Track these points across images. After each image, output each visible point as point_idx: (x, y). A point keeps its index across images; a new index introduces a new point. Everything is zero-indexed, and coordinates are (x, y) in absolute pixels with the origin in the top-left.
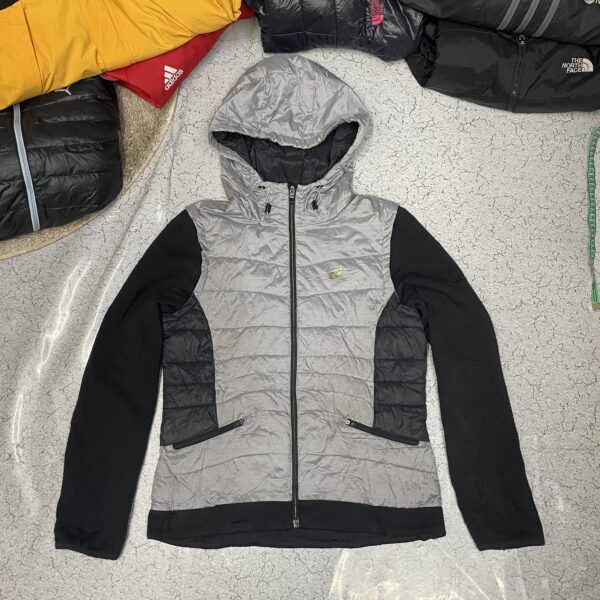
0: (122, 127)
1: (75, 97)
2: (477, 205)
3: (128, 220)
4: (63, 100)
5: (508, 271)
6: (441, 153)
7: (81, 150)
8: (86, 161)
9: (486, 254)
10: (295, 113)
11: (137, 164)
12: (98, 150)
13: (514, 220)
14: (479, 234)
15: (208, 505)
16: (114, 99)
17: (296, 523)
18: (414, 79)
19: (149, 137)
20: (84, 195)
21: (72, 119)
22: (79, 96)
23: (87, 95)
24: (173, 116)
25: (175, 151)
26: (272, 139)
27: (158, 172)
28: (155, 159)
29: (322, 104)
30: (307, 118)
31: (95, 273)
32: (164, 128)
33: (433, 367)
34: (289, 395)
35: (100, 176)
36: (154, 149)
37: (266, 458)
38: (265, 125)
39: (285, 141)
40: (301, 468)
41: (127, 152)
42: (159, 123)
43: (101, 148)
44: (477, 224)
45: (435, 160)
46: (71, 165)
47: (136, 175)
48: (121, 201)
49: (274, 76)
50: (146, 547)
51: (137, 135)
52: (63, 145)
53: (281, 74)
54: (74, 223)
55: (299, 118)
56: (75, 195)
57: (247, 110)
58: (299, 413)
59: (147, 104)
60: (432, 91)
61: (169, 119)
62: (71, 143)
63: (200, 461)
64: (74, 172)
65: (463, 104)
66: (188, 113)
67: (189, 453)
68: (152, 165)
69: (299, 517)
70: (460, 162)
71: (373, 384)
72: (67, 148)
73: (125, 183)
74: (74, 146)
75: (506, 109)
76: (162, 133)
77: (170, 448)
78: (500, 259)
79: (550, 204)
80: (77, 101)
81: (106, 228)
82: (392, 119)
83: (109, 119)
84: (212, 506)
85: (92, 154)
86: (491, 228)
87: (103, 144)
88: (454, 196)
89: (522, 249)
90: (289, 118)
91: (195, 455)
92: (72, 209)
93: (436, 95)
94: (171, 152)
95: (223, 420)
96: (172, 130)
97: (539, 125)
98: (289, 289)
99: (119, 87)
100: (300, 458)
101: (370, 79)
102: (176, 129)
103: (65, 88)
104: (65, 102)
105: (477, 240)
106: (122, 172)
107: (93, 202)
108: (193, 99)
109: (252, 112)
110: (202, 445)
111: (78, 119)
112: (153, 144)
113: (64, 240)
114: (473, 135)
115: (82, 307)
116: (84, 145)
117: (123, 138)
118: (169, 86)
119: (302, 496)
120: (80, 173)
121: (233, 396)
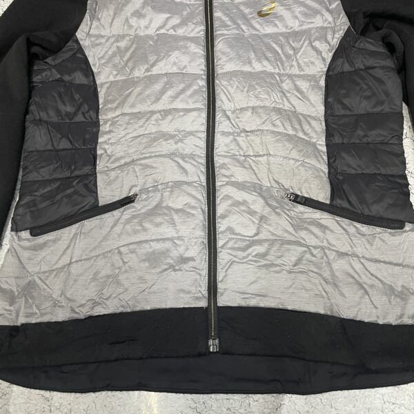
15: (76, 316)
17: (213, 345)
33: (410, 124)
34: (203, 161)
37: (168, 245)
40: (223, 257)
58: (218, 184)
63: (69, 251)
67: (55, 241)
69: (219, 336)
71: (324, 149)
77: (25, 234)
84: (82, 316)
91: (63, 244)
95: (106, 195)
98: (203, 27)
100: (220, 243)
110: (74, 228)
119: (223, 301)
121: (123, 162)
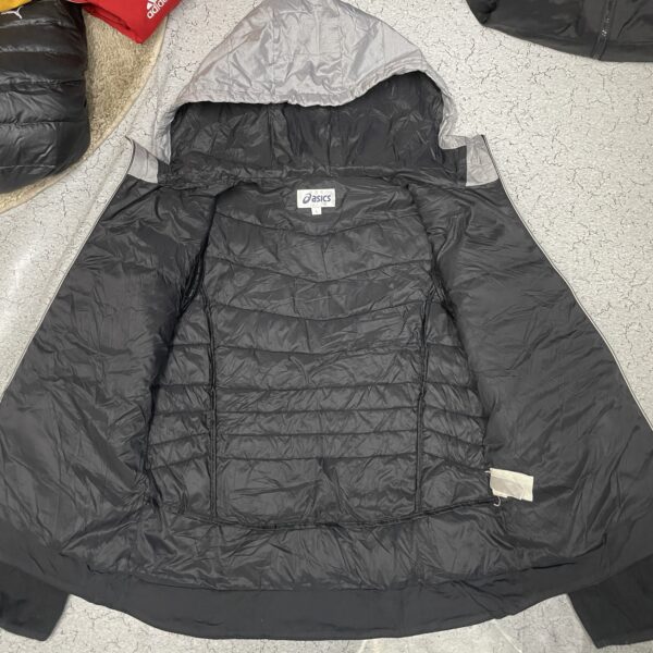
0: (91, 67)
1: (26, 22)
2: (552, 178)
3: (97, 188)
4: (11, 25)
5: (592, 265)
6: (506, 110)
7: (32, 90)
8: (39, 105)
9: (564, 242)
10: (316, 64)
11: (110, 116)
12: (55, 91)
13: (601, 198)
14: (553, 215)
16: (81, 28)
18: (473, 16)
19: (126, 81)
20: (36, 151)
21: (22, 49)
22: (33, 21)
23: (43, 20)
24: (159, 56)
25: (159, 100)
26: (290, 101)
27: (137, 127)
28: (134, 110)
29: (351, 46)
30: (333, 68)
31: (51, 256)
32: (147, 71)
35: (57, 127)
36: (133, 97)
38: (280, 84)
39: (308, 100)
41: (96, 100)
42: (140, 64)
43: (60, 89)
44: (552, 203)
45: (497, 119)
46: (19, 110)
47: (109, 130)
48: (87, 163)
49: (284, 17)
50: (106, 619)
51: (111, 77)
52: (8, 82)
53: (292, 14)
54: (25, 189)
55: (323, 71)
56: (23, 151)
57: (255, 67)
59: (126, 39)
60: (495, 32)
61: (153, 60)
62: (18, 81)
64: (22, 120)
65: (536, 48)
66: (178, 52)
68: (129, 118)
70: (530, 123)
72: (13, 87)
73: (93, 139)
74: (23, 85)
75: (591, 56)
76: (144, 76)
78: (581, 248)
79: (647, 179)
80: (29, 27)
81: (67, 197)
82: (443, 65)
83: (72, 53)
85: (47, 96)
86: (570, 208)
87: (63, 85)
88: (522, 166)
89: (611, 236)
90: (310, 70)
92: (21, 169)
93: (500, 36)
94: (154, 101)
96: (157, 74)
97: (634, 78)
99: (89, 16)
101: (415, 14)
102: (162, 70)
103: (15, 9)
104: (13, 28)
105: (551, 223)
106: (88, 124)
107: (48, 161)
108: (187, 34)
109: (261, 69)
111: (31, 50)
112: (131, 91)
113: (11, 212)
114: (548, 87)
115: (32, 300)
116: (38, 84)
117: (92, 82)
118: (153, 13)
120: (30, 121)
